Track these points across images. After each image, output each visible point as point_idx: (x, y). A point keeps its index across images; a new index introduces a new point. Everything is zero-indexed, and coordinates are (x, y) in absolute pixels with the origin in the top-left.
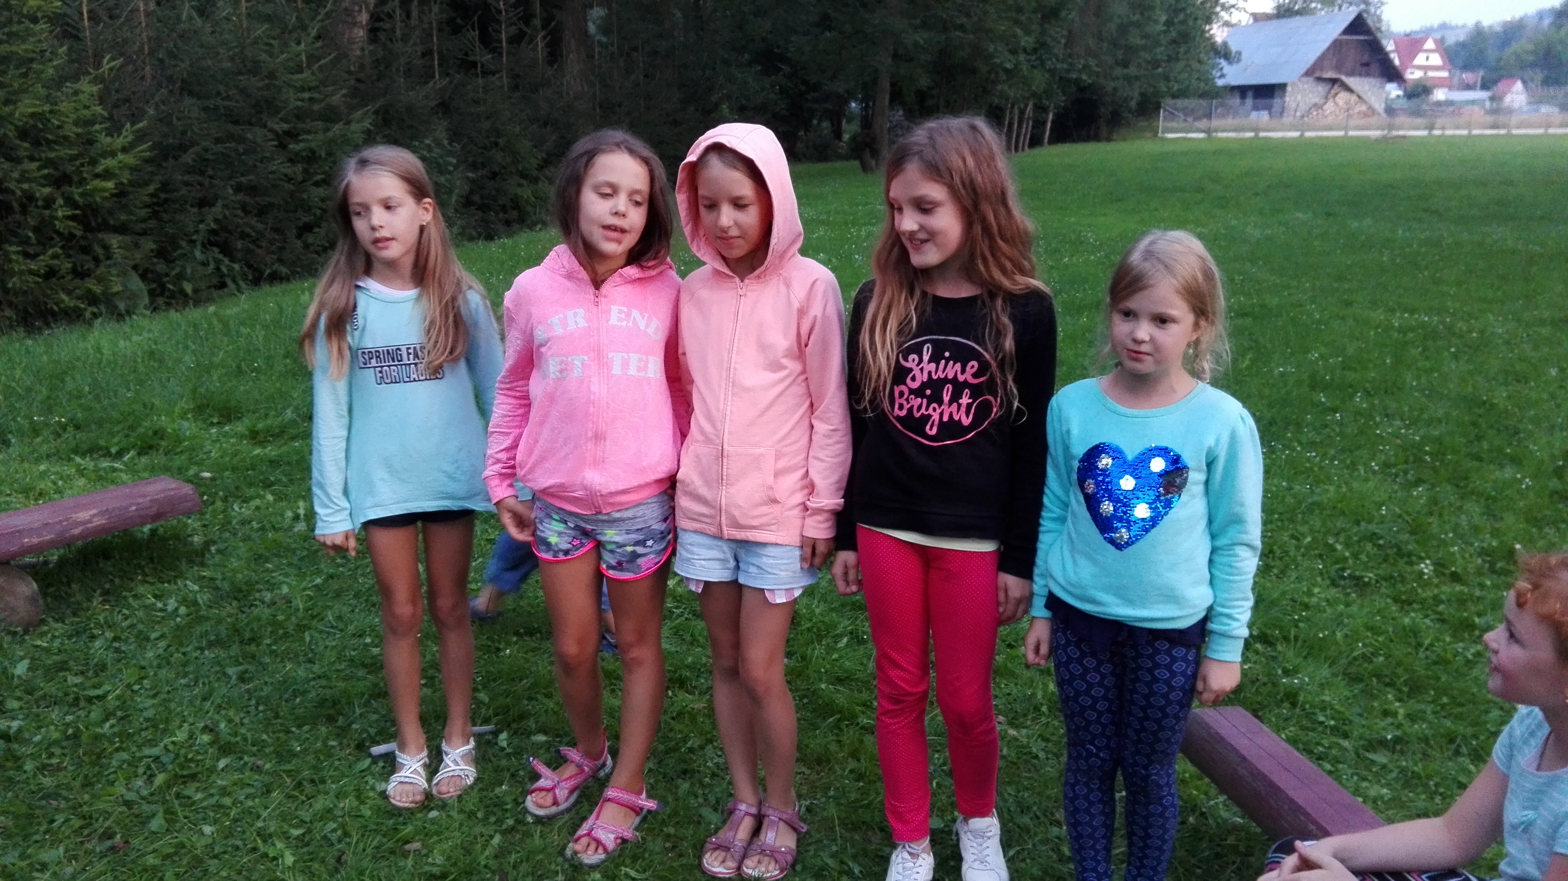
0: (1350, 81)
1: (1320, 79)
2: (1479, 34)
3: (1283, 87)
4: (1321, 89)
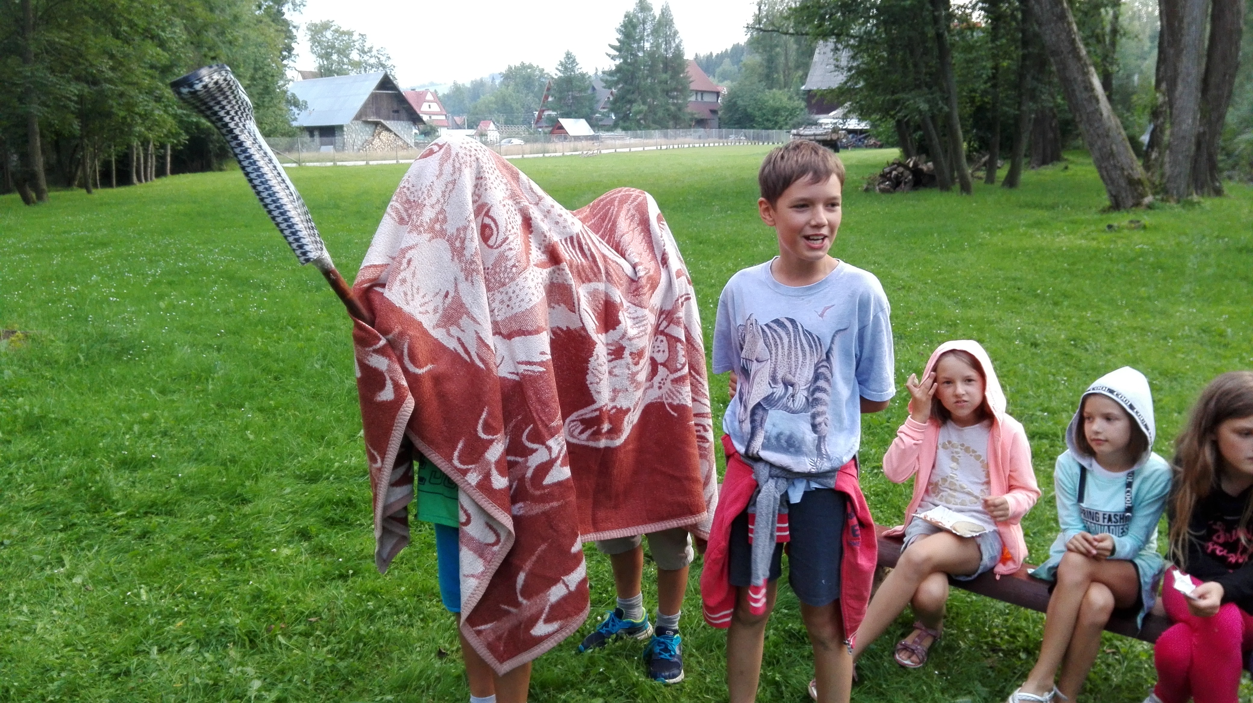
0: (387, 123)
1: (366, 122)
2: (458, 90)
3: (341, 127)
4: (369, 129)
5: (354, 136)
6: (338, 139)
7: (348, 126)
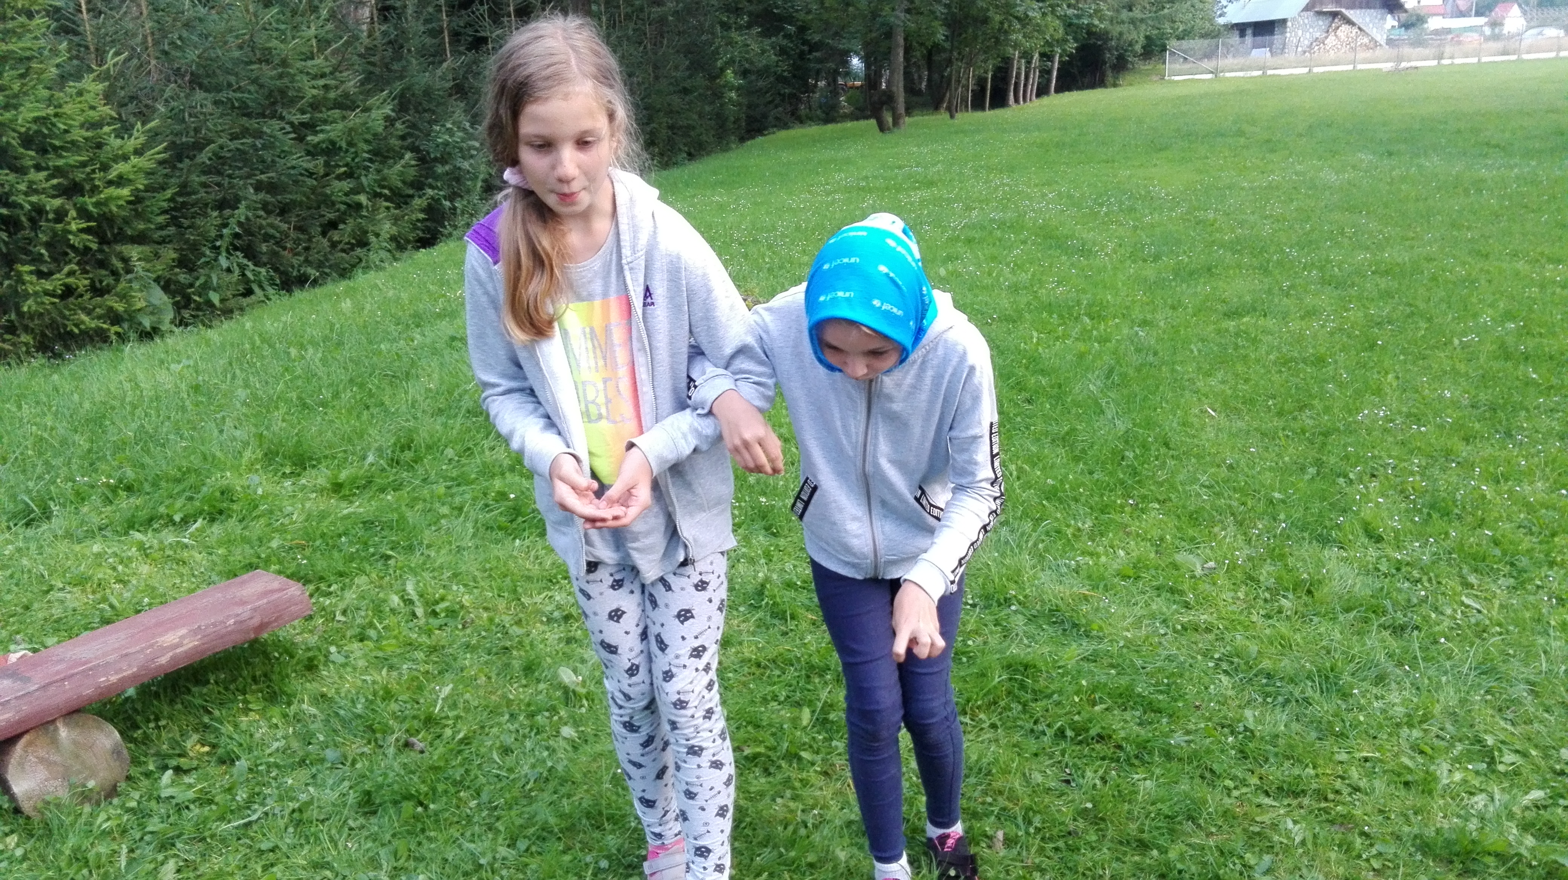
0: (1350, 14)
1: (1320, 13)
3: (1284, 21)
4: (1322, 23)
5: (1300, 33)
6: (1277, 38)
7: (1294, 19)
